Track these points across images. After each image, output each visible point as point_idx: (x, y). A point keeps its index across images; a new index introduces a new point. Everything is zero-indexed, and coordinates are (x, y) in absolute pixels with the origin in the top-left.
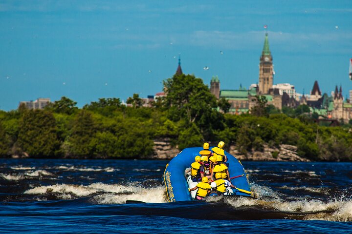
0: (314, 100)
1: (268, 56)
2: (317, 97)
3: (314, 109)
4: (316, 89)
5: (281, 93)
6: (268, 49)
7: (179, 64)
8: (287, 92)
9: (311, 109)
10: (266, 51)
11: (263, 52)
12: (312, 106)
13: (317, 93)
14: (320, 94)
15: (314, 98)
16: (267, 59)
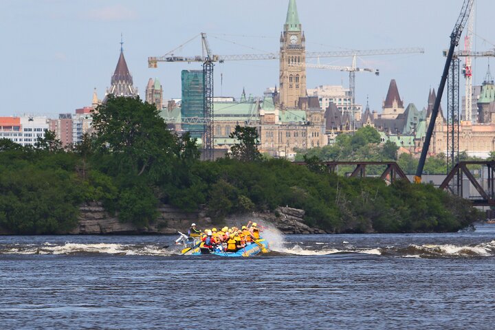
0: (390, 117)
1: (296, 33)
2: (395, 110)
3: (388, 135)
4: (393, 95)
5: (324, 105)
6: (297, 19)
7: (122, 50)
8: (337, 102)
9: (383, 135)
10: (293, 22)
11: (286, 26)
12: (386, 130)
13: (395, 104)
14: (400, 104)
15: (391, 114)
16: (294, 40)
